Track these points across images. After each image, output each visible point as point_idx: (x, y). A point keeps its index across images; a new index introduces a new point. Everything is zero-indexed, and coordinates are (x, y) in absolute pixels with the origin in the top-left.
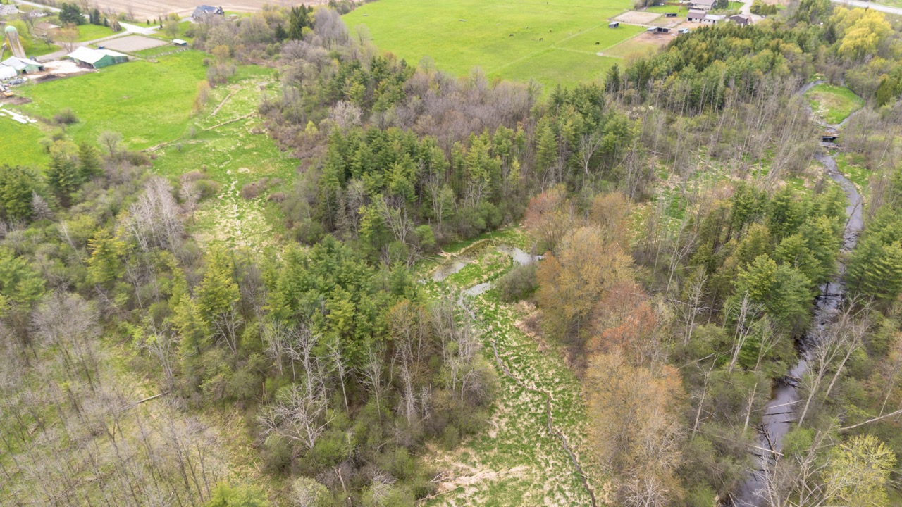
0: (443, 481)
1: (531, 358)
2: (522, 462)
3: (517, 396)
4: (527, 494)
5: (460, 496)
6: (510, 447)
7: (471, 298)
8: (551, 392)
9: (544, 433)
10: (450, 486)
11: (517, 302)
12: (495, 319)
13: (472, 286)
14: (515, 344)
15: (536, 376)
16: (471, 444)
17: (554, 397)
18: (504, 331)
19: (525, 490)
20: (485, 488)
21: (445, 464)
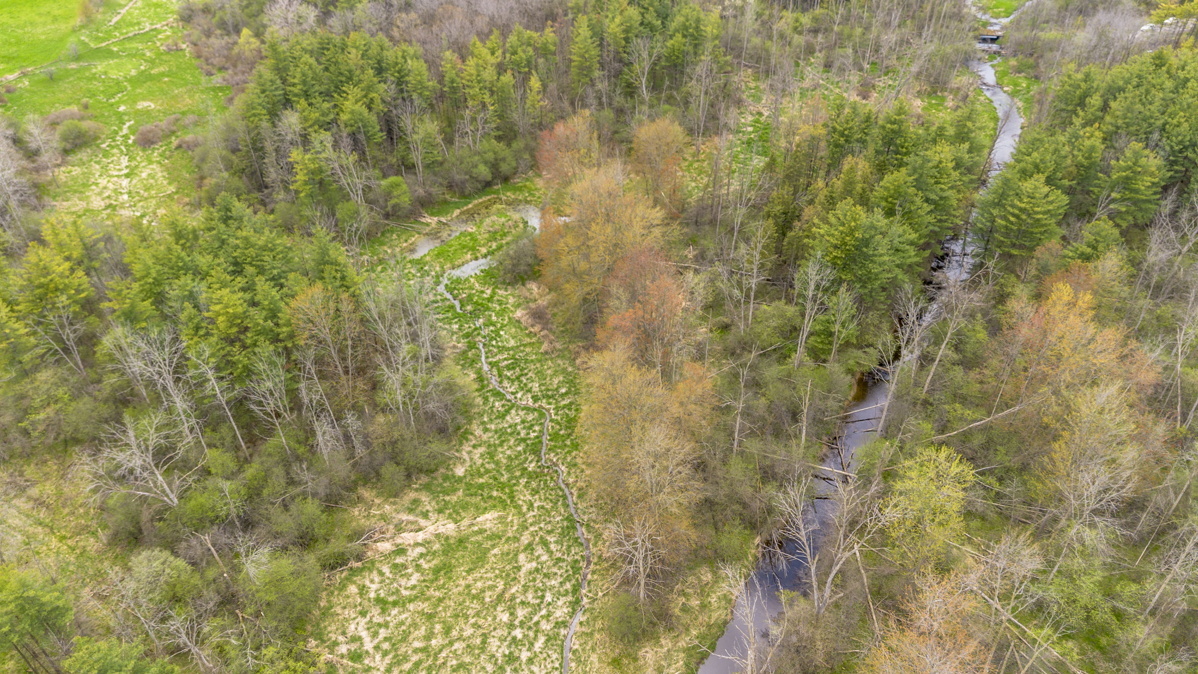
0: (375, 541)
1: (532, 361)
2: (495, 506)
3: (502, 416)
4: (496, 551)
5: (399, 560)
6: (481, 487)
7: (458, 281)
8: (553, 406)
9: (533, 465)
10: (385, 546)
11: (524, 285)
12: (488, 309)
13: (463, 264)
14: (512, 343)
15: (535, 387)
16: (427, 487)
17: (556, 414)
18: (499, 325)
19: (493, 546)
20: (436, 547)
21: (383, 517)
